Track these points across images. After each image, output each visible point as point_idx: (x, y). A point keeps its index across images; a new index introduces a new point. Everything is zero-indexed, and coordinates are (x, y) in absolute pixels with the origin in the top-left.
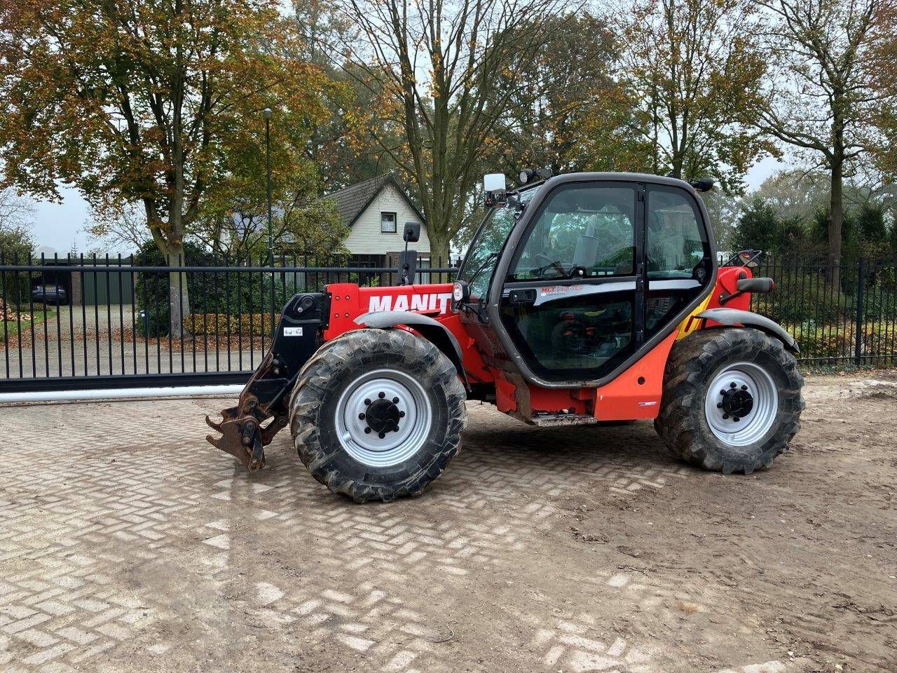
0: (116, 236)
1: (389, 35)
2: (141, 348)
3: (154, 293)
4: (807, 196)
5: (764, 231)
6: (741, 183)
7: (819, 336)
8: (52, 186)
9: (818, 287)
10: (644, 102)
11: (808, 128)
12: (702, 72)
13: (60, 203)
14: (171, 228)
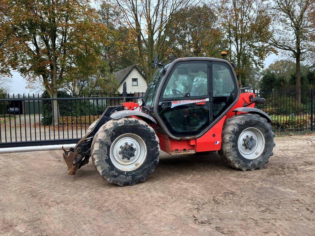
0: (40, 89)
1: (131, 13)
2: (42, 130)
3: (47, 109)
4: (285, 70)
5: (271, 81)
6: (262, 64)
7: (296, 120)
8: (9, 71)
9: (292, 101)
10: (225, 35)
11: (287, 43)
12: (247, 23)
13: (12, 77)
14: (52, 85)
